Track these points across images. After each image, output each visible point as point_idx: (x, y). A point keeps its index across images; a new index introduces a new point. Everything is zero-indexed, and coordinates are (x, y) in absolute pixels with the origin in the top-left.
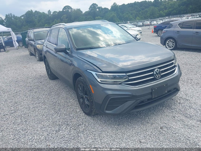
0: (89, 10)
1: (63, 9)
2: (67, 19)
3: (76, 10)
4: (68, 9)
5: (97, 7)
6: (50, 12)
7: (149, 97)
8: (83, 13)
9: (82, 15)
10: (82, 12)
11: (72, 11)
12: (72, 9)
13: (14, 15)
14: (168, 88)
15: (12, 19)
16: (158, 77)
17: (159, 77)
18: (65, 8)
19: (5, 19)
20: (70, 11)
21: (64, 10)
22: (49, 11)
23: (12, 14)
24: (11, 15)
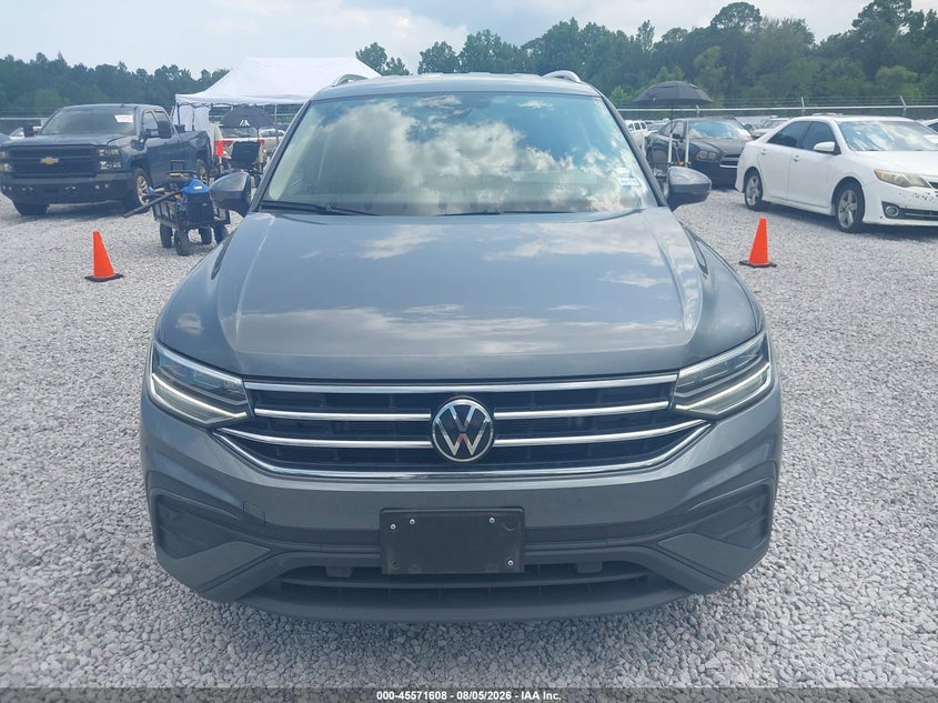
0: (852, 28)
1: (717, 19)
2: (725, 68)
3: (780, 24)
4: (742, 18)
5: (905, 11)
6: (652, 29)
7: (366, 555)
8: (817, 41)
9: (807, 53)
10: (809, 37)
11: (759, 29)
12: (758, 18)
13: (498, 39)
14: (528, 547)
15: (486, 55)
16: (454, 454)
17: (463, 451)
18: (726, 13)
19: (462, 55)
20: (747, 30)
21: (721, 23)
22: (646, 25)
23: (493, 33)
24: (488, 40)
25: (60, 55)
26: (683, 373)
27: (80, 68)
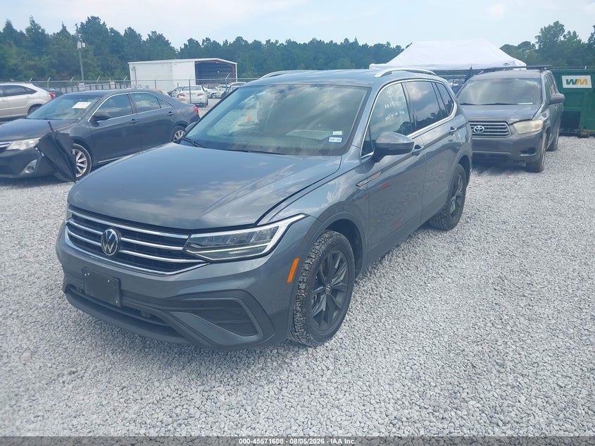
25: (356, 39)
26: (193, 236)
27: (365, 46)
